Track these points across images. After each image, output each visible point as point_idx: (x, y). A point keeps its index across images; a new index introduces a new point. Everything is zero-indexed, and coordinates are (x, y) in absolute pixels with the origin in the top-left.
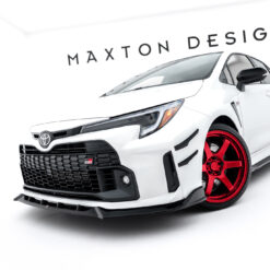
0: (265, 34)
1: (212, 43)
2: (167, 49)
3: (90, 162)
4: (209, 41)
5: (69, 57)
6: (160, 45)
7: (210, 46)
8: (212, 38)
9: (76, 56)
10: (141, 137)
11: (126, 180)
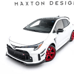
0: (71, 3)
1: (57, 4)
2: (44, 4)
3: (24, 55)
4: (56, 3)
5: (15, 3)
6: (42, 3)
7: (56, 5)
8: (57, 2)
9: (17, 3)
10: (34, 50)
11: (31, 58)
